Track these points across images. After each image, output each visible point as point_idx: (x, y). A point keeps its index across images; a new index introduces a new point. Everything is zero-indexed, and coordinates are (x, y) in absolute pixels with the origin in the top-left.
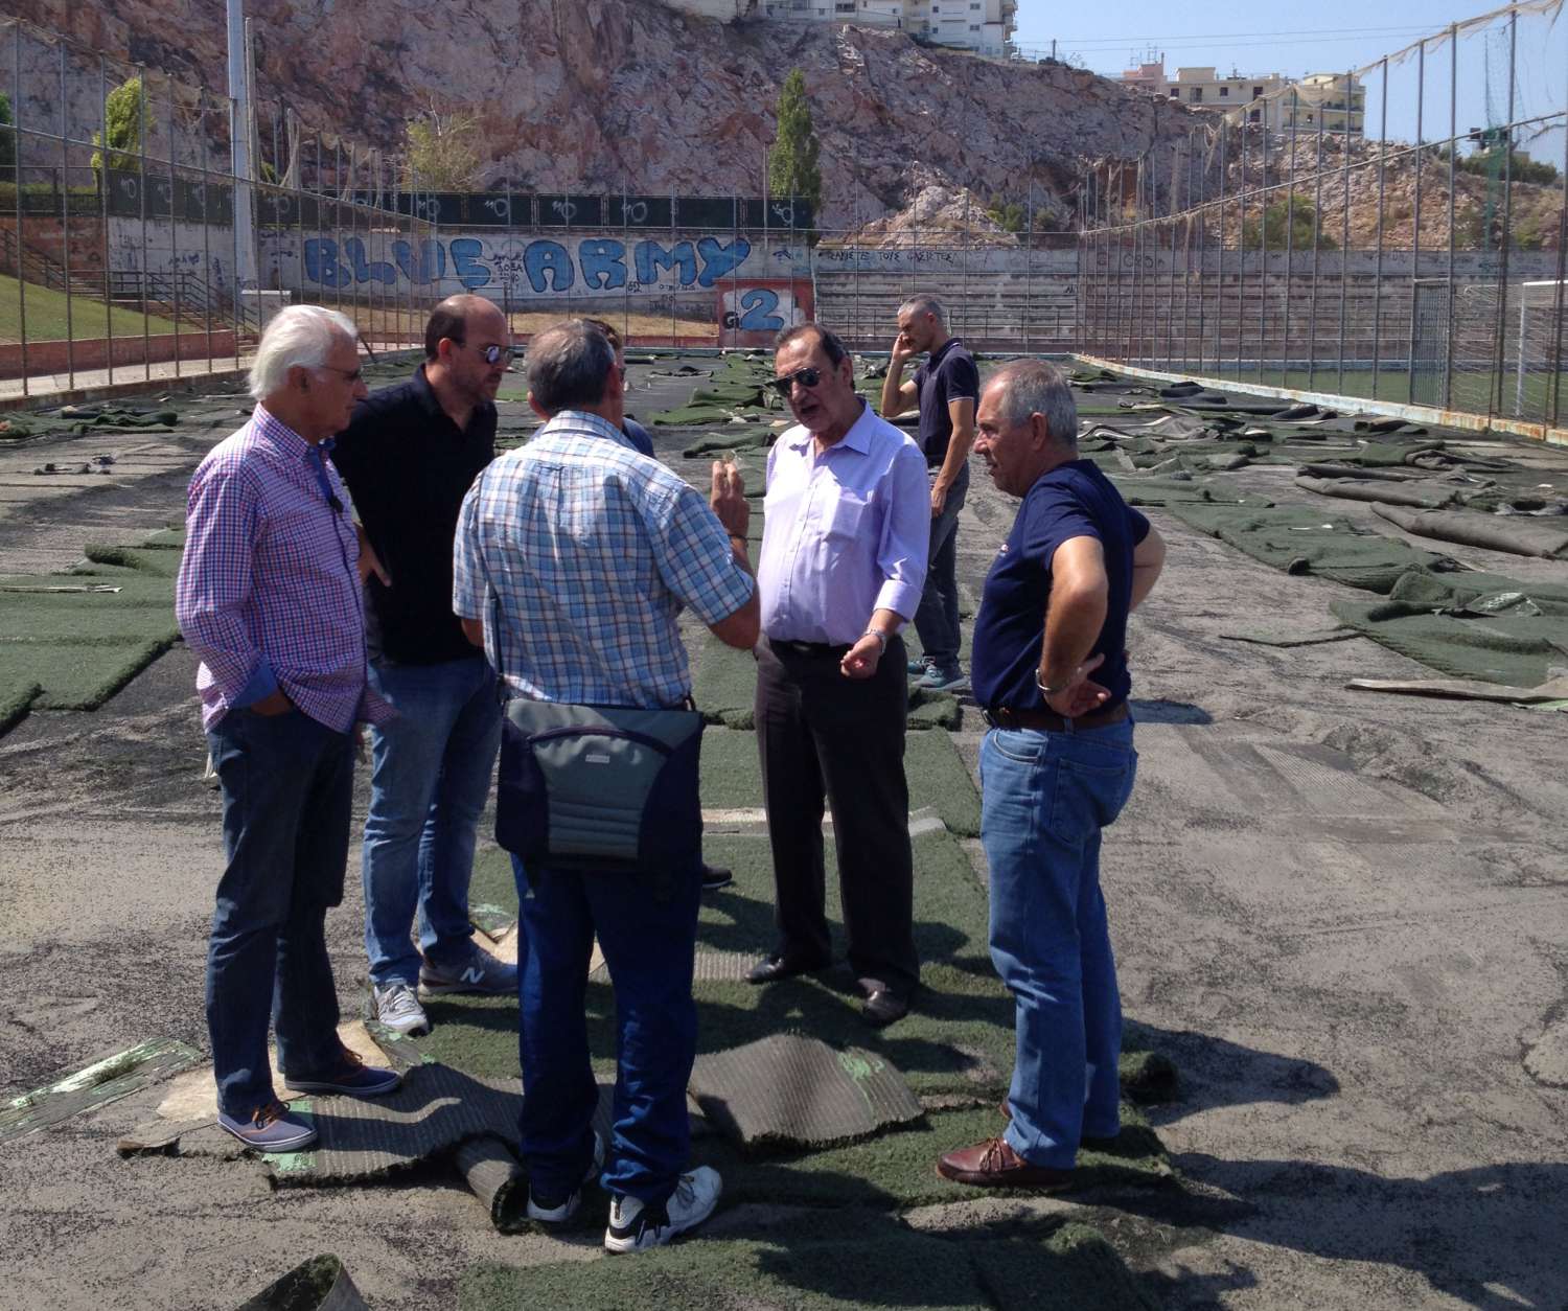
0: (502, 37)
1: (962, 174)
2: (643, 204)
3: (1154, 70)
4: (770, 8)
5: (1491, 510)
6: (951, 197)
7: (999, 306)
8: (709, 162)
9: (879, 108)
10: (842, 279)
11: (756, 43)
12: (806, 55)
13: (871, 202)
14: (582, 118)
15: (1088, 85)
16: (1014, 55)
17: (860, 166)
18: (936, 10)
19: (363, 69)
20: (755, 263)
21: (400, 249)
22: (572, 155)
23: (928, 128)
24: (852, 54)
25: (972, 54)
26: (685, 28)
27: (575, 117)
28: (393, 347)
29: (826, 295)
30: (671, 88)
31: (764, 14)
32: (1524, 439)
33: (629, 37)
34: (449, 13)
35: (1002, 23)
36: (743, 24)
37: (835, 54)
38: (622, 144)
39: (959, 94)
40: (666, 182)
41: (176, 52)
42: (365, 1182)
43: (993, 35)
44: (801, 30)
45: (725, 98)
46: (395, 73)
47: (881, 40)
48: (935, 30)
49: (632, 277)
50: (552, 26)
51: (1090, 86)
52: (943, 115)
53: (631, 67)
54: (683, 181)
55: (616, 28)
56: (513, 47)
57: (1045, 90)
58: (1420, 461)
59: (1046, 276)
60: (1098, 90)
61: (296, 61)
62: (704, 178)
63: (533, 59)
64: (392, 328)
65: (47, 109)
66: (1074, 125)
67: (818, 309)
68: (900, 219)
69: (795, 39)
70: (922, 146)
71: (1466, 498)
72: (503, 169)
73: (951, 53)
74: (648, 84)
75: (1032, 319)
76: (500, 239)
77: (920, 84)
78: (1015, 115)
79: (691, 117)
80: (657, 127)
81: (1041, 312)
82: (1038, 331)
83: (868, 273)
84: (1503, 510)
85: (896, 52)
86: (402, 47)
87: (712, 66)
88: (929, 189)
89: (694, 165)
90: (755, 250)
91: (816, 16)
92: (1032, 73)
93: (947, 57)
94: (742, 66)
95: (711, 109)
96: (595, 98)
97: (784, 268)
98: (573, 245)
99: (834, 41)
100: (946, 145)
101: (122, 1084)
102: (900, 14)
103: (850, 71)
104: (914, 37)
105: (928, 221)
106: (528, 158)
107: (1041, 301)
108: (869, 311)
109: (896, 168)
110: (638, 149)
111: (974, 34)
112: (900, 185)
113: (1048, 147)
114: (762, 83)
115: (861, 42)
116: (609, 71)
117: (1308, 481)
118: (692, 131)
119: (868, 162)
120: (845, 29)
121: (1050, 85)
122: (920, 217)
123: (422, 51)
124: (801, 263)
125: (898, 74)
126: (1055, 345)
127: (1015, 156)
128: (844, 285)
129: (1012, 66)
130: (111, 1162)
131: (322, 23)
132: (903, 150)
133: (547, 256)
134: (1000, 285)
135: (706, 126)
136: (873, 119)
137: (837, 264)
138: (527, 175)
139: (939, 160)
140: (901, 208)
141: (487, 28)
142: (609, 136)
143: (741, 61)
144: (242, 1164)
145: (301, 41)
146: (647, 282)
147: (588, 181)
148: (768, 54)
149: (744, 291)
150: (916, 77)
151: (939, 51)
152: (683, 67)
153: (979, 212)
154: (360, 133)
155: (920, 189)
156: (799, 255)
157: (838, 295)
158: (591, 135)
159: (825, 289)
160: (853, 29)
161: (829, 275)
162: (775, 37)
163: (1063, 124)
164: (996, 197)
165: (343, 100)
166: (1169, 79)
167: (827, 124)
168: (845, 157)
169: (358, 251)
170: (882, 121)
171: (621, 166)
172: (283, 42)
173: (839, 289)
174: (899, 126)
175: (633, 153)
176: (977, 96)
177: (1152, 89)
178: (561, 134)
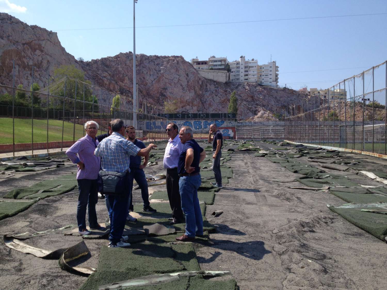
0: (184, 87)
1: (268, 108)
2: (205, 115)
3: (305, 89)
4: (232, 80)
5: (340, 164)
6: (266, 113)
7: (271, 132)
8: (221, 107)
9: (252, 97)
10: (241, 127)
11: (229, 86)
12: (239, 88)
13: (250, 114)
14: (198, 100)
15: (292, 92)
16: (278, 87)
17: (249, 107)
18: (263, 79)
19: (159, 93)
20: (225, 124)
21: (162, 123)
22: (196, 107)
23: (262, 100)
24: (247, 88)
25: (270, 87)
26: (217, 84)
27: (196, 100)
28: (159, 140)
29: (238, 130)
30: (214, 94)
31: (231, 81)
32: (358, 153)
33: (207, 86)
34: (174, 83)
35: (276, 81)
36: (227, 83)
37: (244, 88)
38: (205, 104)
39: (267, 94)
40: (213, 111)
41: (127, 91)
42: (95, 238)
43: (274, 83)
44: (238, 84)
45: (224, 96)
46: (165, 93)
47: (253, 85)
48: (263, 83)
49: (203, 127)
50: (193, 84)
51: (293, 92)
52: (264, 98)
53: (207, 91)
54: (216, 111)
55: (204, 84)
56: (186, 88)
57: (284, 93)
58: (334, 156)
59: (280, 126)
60: (294, 93)
61: (148, 92)
62: (220, 110)
63: (189, 90)
64: (159, 137)
65: (105, 101)
66: (290, 99)
67: (236, 132)
68: (256, 117)
69: (237, 85)
70: (260, 103)
71: (336, 162)
72: (184, 109)
73: (266, 87)
74: (210, 94)
75: (277, 134)
76: (180, 121)
77: (260, 92)
78: (278, 98)
79: (217, 99)
80: (211, 101)
81: (279, 133)
82: (278, 136)
83: (246, 126)
84: (342, 164)
85: (256, 87)
86: (166, 89)
87: (221, 90)
88: (261, 111)
89: (218, 108)
90: (225, 122)
91: (241, 81)
92: (282, 90)
93: (265, 88)
94: (227, 90)
95: (221, 98)
96: (200, 97)
97: (230, 125)
98: (192, 122)
99: (244, 85)
100: (265, 103)
101: (68, 229)
102: (256, 80)
103: (247, 91)
104: (259, 84)
105: (261, 117)
106: (188, 107)
107: (279, 131)
108: (246, 133)
109: (255, 107)
110: (208, 105)
111: (270, 83)
112: (256, 110)
113: (285, 103)
114: (230, 93)
115: (249, 85)
116: (203, 92)
117: (310, 159)
118: (217, 102)
119: (250, 107)
120: (246, 83)
121: (285, 92)
122: (260, 116)
123: (169, 90)
124: (234, 124)
125: (256, 91)
126: (281, 139)
127: (278, 105)
128: (241, 128)
129: (277, 89)
130: (63, 236)
131: (153, 85)
132: (257, 104)
133: (188, 124)
134: (271, 128)
135: (220, 101)
136: (251, 99)
137: (240, 124)
138: (188, 110)
139: (264, 106)
140: (256, 114)
141: (181, 85)
142: (202, 103)
143: (227, 89)
144: (80, 237)
145: (149, 89)
146: (206, 128)
147: (199, 111)
148: (232, 88)
149: (223, 129)
150: (259, 91)
151: (264, 87)
152: (216, 91)
153: (271, 115)
154: (159, 104)
155: (260, 111)
156: (233, 123)
157: (240, 130)
158: (199, 103)
159: (238, 129)
160: (247, 83)
161: (239, 126)
162: (233, 85)
163: (288, 99)
164: (275, 112)
165: (156, 98)
166: (308, 91)
167: (243, 100)
168: (246, 106)
169: (154, 123)
170: (253, 99)
171: (204, 108)
172: (146, 89)
173: (241, 129)
174: (256, 100)
175: (207, 106)
176: (271, 94)
177: (305, 92)
178: (194, 103)
